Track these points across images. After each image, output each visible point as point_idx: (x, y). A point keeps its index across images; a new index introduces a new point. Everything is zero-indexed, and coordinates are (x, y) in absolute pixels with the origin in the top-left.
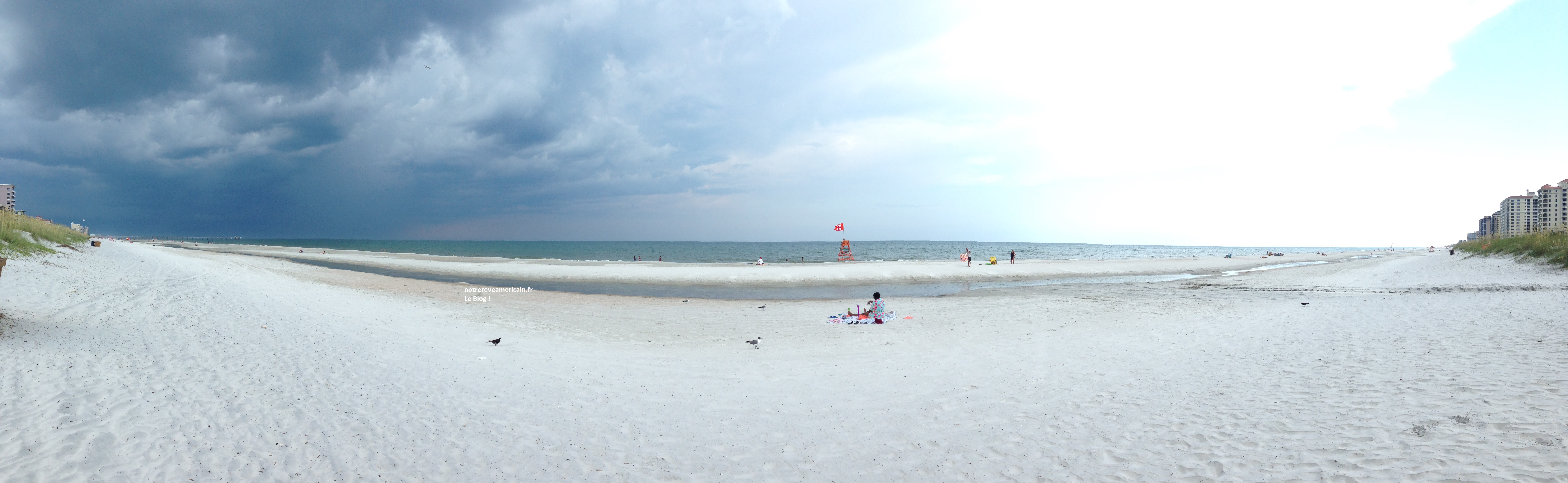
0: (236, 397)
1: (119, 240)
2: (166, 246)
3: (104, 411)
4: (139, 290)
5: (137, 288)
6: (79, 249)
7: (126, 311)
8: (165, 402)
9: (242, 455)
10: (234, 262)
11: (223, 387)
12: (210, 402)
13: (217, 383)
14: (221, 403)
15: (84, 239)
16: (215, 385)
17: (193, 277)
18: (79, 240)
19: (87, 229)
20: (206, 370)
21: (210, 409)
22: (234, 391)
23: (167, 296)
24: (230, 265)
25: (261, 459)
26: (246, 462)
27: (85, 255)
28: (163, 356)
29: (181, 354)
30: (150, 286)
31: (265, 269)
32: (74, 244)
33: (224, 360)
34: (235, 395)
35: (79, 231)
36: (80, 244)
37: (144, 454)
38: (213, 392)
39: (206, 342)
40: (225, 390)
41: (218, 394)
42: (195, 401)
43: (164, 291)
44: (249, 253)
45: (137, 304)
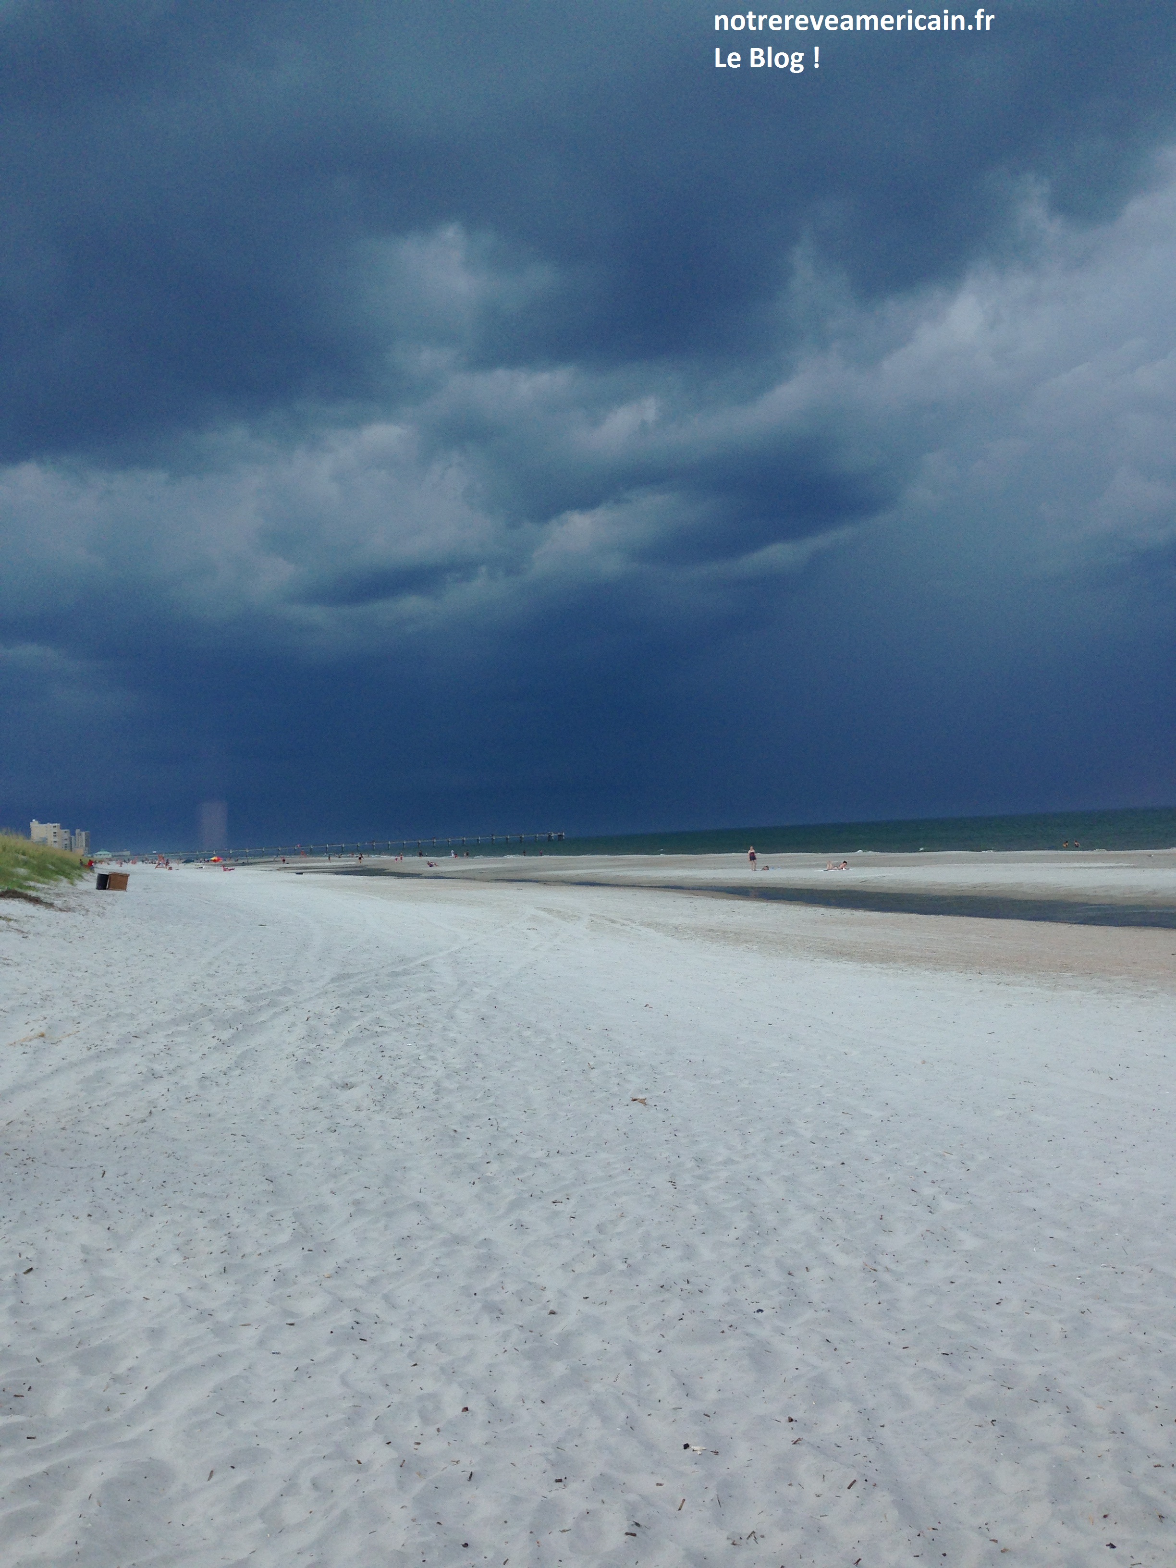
0: (552, 1313)
1: (189, 865)
2: (337, 873)
3: (136, 1396)
4: (251, 1013)
5: (243, 1008)
6: (58, 903)
7: (208, 1083)
8: (328, 1351)
9: (574, 1486)
10: (544, 910)
11: (511, 1287)
12: (470, 1337)
13: (494, 1277)
14: (506, 1336)
15: (74, 867)
16: (488, 1284)
17: (419, 962)
18: (57, 873)
19: (82, 837)
20: (457, 1240)
21: (468, 1358)
22: (549, 1295)
23: (337, 1025)
24: (534, 918)
25: (632, 1497)
26: (585, 1506)
27: (77, 918)
28: (322, 1209)
29: (383, 1198)
30: (287, 1000)
31: (642, 924)
32: (40, 888)
33: (515, 1205)
34: (552, 1307)
35: (56, 846)
36: (62, 885)
37: (261, 1515)
38: (478, 1306)
39: (459, 1156)
40: (520, 1297)
41: (496, 1311)
42: (421, 1338)
43: (328, 1011)
44: (590, 879)
45: (244, 1056)
